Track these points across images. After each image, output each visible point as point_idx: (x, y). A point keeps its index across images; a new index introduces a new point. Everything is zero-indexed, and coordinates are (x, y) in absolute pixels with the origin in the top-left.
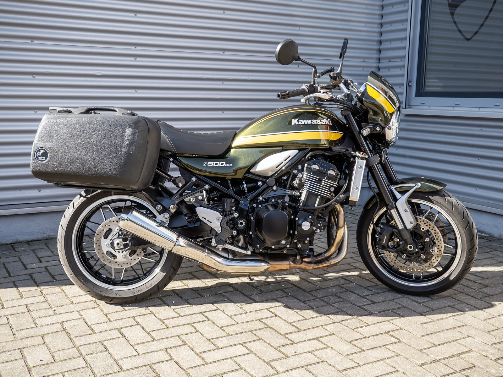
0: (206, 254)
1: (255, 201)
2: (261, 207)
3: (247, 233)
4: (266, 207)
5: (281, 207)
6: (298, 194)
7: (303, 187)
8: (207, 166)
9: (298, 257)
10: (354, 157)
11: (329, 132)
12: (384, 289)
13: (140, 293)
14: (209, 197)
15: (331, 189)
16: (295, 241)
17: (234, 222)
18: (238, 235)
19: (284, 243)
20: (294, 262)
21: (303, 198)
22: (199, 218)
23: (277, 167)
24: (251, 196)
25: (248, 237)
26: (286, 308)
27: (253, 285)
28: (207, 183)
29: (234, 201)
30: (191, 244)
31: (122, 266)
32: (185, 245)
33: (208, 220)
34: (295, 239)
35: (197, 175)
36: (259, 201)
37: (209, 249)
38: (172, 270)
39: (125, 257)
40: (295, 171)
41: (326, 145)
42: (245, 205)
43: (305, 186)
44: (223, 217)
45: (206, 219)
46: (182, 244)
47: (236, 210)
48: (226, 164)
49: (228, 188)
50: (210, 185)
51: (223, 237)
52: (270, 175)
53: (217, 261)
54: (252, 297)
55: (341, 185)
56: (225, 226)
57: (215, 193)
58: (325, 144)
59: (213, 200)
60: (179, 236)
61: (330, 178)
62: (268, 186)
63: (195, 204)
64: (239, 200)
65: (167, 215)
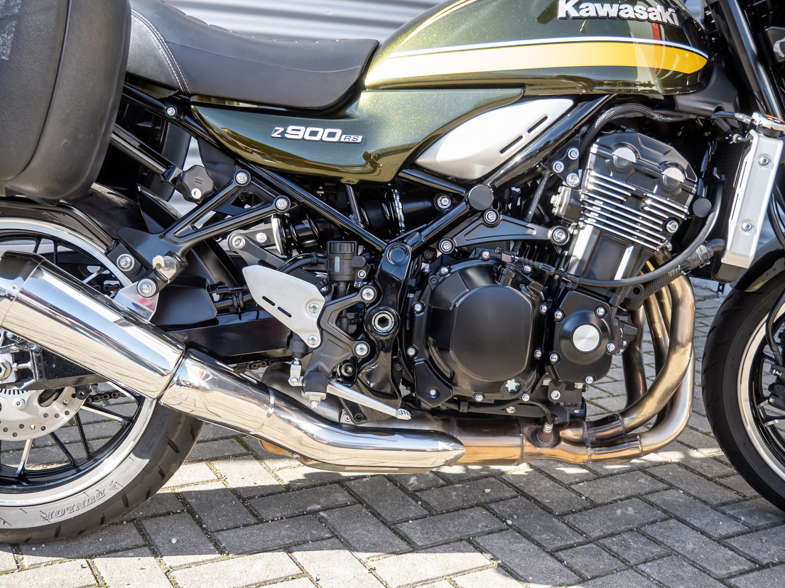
0: (271, 410)
1: (428, 255)
2: (446, 274)
3: (399, 349)
4: (462, 272)
5: (513, 275)
6: (563, 237)
7: (582, 215)
8: (283, 138)
9: (548, 428)
10: (744, 129)
11: (667, 46)
12: (768, 515)
13: (68, 516)
14: (289, 237)
15: (668, 226)
16: (546, 382)
17: (362, 317)
18: (372, 356)
19: (514, 388)
20: (534, 438)
21: (579, 250)
22: (252, 300)
23: (502, 151)
24: (416, 238)
25: (400, 363)
26: (504, 578)
27: (404, 484)
28: (282, 193)
29: (364, 251)
30: (225, 378)
31: (15, 435)
32: (204, 384)
33: (279, 308)
34: (547, 377)
35: (252, 167)
36: (439, 254)
37: (279, 396)
38: (167, 452)
39: (25, 406)
40: (559, 167)
41: (654, 88)
42: (397, 264)
43: (587, 214)
44: (329, 297)
45: (273, 304)
46: (197, 381)
47: (369, 279)
48: (344, 136)
49: (347, 211)
50: (292, 199)
51: (325, 363)
52: (477, 175)
53: (306, 433)
54: (404, 528)
55: (699, 213)
56: (332, 327)
57: (306, 224)
58: (653, 83)
59: (300, 248)
60: (185, 355)
61: (669, 189)
62: (471, 208)
63: (245, 256)
64: (380, 249)
65: (148, 287)
